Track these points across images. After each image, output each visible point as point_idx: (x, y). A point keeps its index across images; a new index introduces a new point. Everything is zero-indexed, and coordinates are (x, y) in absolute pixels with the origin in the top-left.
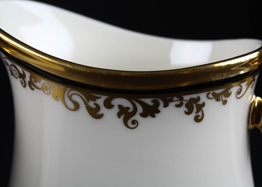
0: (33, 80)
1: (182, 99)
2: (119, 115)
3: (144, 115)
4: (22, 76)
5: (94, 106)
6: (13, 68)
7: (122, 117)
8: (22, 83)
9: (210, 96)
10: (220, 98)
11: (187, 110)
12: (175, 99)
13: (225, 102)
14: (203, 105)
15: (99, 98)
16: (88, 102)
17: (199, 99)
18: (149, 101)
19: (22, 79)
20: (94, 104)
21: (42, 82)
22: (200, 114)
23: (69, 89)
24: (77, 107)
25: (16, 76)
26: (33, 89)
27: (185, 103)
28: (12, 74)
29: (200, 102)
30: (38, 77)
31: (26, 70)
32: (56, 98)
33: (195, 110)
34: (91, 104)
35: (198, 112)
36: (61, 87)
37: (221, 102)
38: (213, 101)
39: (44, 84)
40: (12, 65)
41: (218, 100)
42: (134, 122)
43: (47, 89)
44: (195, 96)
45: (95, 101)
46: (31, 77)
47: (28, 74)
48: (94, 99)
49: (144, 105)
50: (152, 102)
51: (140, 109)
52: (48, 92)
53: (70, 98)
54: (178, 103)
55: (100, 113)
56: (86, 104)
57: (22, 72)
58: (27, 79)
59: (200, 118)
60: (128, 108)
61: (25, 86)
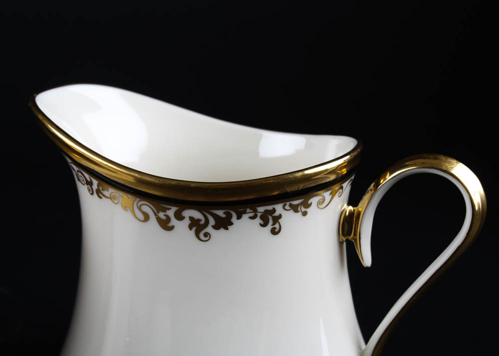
0: (101, 188)
1: (255, 211)
2: (190, 227)
3: (216, 227)
4: (90, 184)
5: (164, 218)
6: (80, 174)
7: (194, 229)
8: (89, 190)
9: (287, 207)
10: (299, 209)
11: (262, 222)
12: (248, 210)
13: (305, 214)
14: (280, 216)
15: (169, 209)
16: (158, 213)
17: (274, 211)
18: (220, 213)
19: (89, 186)
20: (164, 215)
21: (110, 191)
22: (277, 226)
23: (138, 200)
24: (147, 218)
25: (83, 183)
26: (101, 198)
27: (259, 215)
28: (79, 180)
29: (276, 214)
30: (106, 186)
31: (94, 178)
32: (125, 208)
33: (271, 222)
34: (161, 215)
35: (274, 224)
36: (130, 196)
37: (300, 213)
38: (291, 212)
39: (112, 193)
40: (78, 171)
41: (296, 211)
42: (206, 235)
43: (115, 199)
44: (270, 208)
45: (165, 212)
46: (98, 185)
47: (95, 182)
48: (164, 210)
49: (216, 217)
50: (224, 213)
51: (212, 221)
52: (116, 202)
53: (140, 209)
54: (252, 215)
55: (170, 224)
56: (156, 215)
57: (89, 180)
58: (95, 187)
59: (277, 230)
60: (200, 220)
61: (92, 194)
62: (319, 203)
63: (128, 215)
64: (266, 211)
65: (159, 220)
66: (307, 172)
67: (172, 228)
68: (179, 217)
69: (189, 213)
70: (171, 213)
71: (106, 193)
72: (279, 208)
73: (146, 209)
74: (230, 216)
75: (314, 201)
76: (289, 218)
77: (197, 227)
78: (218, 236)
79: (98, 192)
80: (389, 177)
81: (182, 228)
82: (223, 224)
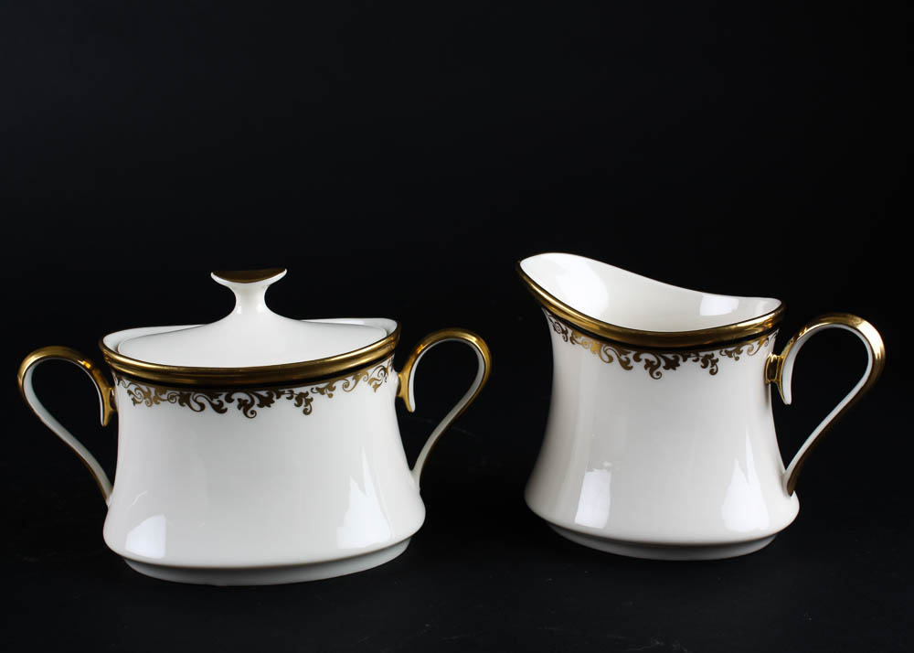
1: (698, 355)
2: (646, 367)
4: (565, 332)
7: (649, 369)
9: (723, 353)
12: (692, 355)
13: (737, 359)
14: (717, 360)
17: (713, 355)
18: (670, 356)
21: (582, 338)
22: (715, 368)
24: (611, 359)
27: (701, 358)
29: (714, 358)
30: (579, 334)
32: (594, 352)
34: (623, 358)
36: (598, 343)
41: (730, 356)
44: (709, 353)
47: (570, 331)
48: (625, 353)
53: (605, 352)
54: (694, 358)
55: (630, 365)
60: (653, 362)
62: (749, 351)
63: (596, 357)
64: (706, 356)
65: (621, 361)
66: (739, 325)
67: (631, 368)
68: (637, 359)
69: (644, 356)
70: (631, 356)
71: (578, 340)
72: (716, 354)
73: (611, 352)
74: (677, 359)
75: (745, 348)
76: (725, 362)
77: (651, 367)
78: (667, 374)
79: (572, 339)
80: (806, 331)
81: (639, 367)
82: (672, 365)
